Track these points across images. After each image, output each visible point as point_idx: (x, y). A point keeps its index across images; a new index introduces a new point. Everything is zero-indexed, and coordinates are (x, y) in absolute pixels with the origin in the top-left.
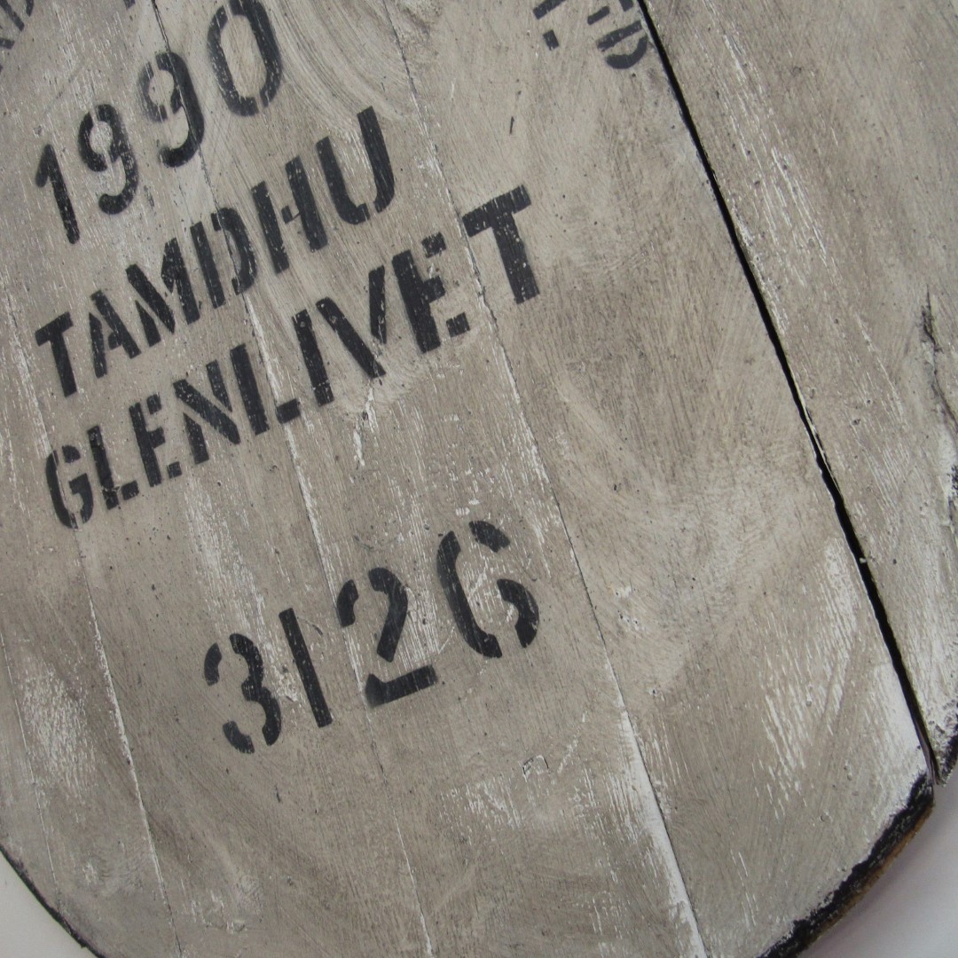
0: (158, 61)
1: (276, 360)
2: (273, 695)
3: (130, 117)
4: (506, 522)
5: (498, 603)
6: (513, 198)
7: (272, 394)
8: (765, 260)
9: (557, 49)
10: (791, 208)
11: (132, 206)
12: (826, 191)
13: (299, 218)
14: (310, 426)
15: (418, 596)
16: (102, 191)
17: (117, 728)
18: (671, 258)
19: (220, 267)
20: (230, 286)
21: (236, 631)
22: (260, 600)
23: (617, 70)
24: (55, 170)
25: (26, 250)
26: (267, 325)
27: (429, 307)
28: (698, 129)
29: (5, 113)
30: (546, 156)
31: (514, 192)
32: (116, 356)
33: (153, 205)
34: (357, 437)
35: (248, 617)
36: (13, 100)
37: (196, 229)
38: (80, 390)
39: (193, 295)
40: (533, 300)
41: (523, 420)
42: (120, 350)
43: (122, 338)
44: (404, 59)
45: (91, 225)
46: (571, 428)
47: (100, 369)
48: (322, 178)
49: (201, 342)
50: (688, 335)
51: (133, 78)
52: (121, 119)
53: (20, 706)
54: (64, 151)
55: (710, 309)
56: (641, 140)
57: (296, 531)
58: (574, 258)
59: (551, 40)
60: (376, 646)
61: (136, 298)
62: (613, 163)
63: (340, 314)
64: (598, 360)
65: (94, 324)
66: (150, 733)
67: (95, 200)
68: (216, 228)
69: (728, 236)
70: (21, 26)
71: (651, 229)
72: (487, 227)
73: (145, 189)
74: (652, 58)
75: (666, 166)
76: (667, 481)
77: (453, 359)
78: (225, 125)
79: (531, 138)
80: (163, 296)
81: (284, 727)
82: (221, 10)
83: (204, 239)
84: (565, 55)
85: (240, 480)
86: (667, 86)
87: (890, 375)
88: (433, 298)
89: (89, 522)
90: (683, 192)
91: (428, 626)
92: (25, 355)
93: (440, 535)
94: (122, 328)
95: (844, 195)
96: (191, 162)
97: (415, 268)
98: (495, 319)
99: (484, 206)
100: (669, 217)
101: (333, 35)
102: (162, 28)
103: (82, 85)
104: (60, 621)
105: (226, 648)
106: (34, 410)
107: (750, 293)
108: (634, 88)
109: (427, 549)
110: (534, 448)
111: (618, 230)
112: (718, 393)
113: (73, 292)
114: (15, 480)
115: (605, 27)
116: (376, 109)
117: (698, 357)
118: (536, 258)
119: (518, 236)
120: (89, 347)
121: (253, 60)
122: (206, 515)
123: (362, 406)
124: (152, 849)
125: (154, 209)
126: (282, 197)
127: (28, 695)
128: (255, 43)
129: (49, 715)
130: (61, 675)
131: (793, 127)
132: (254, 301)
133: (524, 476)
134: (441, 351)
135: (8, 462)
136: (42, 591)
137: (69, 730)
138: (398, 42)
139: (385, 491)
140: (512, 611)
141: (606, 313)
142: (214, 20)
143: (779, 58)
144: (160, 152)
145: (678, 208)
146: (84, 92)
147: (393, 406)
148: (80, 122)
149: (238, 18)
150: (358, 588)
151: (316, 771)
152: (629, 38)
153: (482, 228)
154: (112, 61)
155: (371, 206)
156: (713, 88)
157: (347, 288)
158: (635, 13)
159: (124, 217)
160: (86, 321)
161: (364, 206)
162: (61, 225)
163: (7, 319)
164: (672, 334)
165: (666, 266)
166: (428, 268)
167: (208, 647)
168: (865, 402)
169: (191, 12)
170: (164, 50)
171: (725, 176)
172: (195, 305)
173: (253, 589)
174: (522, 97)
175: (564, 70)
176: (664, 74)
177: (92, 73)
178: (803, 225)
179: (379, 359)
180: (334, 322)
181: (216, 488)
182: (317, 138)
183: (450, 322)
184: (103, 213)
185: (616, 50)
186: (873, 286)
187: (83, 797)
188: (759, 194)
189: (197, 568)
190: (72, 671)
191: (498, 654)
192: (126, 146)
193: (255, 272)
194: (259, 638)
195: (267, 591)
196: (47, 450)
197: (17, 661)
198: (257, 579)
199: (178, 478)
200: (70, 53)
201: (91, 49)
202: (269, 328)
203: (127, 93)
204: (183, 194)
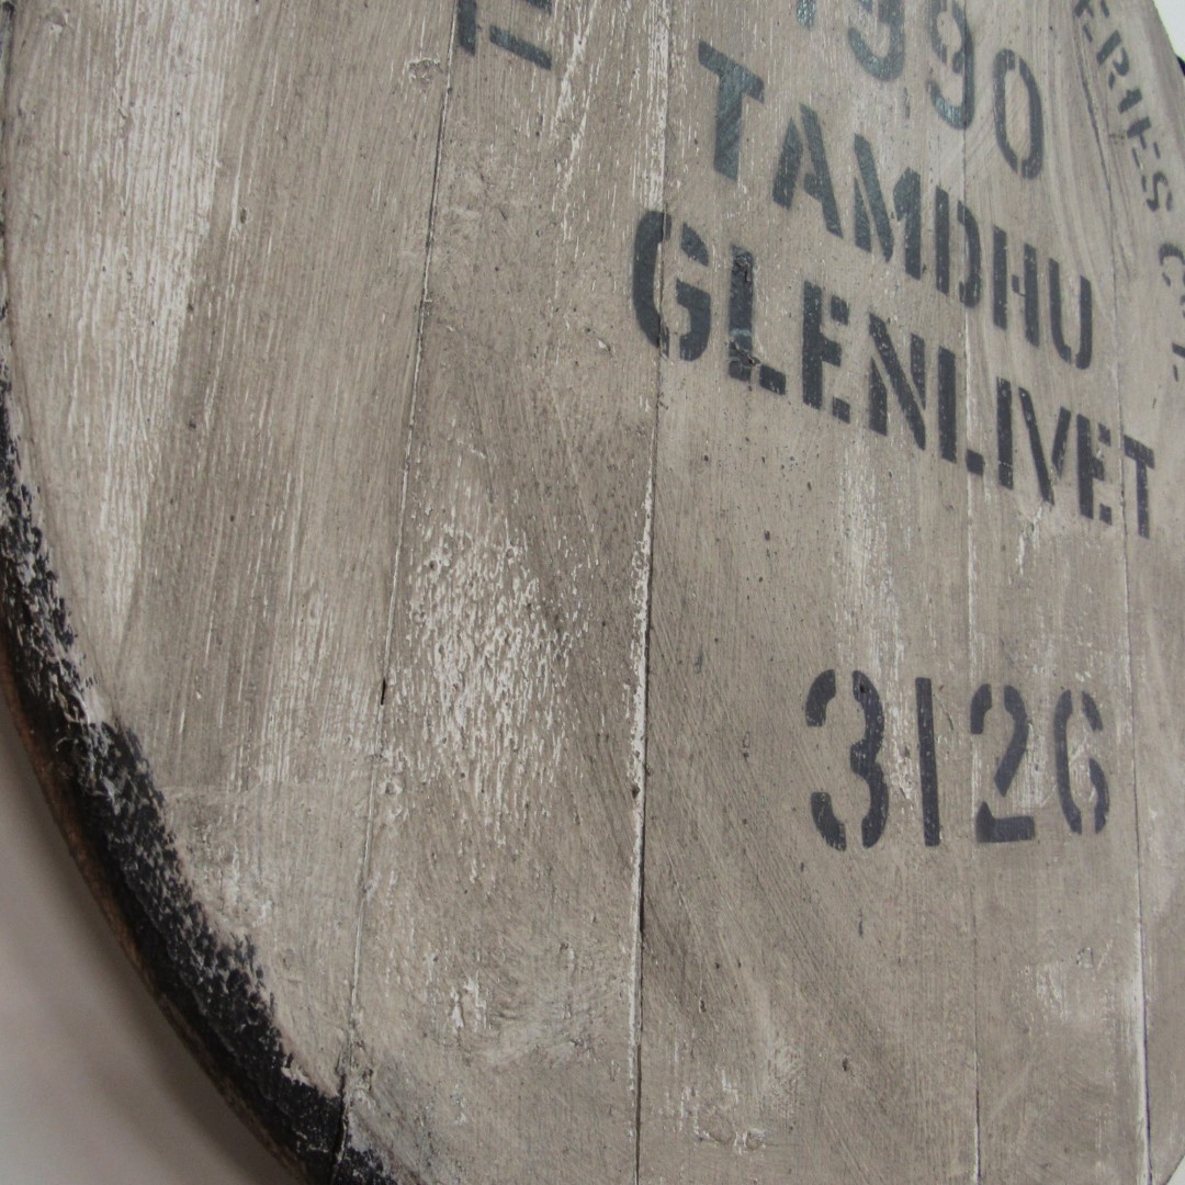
0: (954, 9)
1: (975, 401)
2: (886, 779)
3: (912, 9)
4: (1104, 706)
5: (1087, 779)
6: (1148, 453)
7: (967, 431)
9: (1177, 382)
11: (886, 87)
13: (1023, 298)
14: (988, 494)
15: (1036, 737)
16: (856, 25)
19: (953, 257)
20: (957, 287)
21: (861, 669)
22: (900, 647)
26: (976, 359)
27: (1092, 480)
31: (1149, 450)
32: (808, 207)
33: (908, 116)
34: (1022, 542)
35: (881, 660)
37: (942, 194)
38: (742, 186)
39: (919, 250)
40: (1146, 539)
41: (1126, 629)
42: (818, 205)
44: (1116, 278)
45: (831, 37)
47: (782, 193)
48: (1048, 289)
49: (914, 305)
59: (1176, 373)
60: (994, 772)
61: (856, 175)
63: (1034, 419)
65: (793, 136)
66: (692, 757)
67: (846, 23)
68: (960, 220)
72: (1134, 458)
73: (906, 91)
77: (1098, 538)
78: (989, 145)
79: (1160, 424)
81: (888, 829)
83: (946, 213)
85: (914, 491)
88: (1097, 476)
89: (691, 364)
92: (671, 45)
93: (1063, 688)
94: (828, 185)
96: (955, 133)
97: (1091, 439)
98: (1126, 534)
99: (1135, 440)
104: (574, 470)
105: (845, 685)
106: (654, 124)
110: (1130, 657)
113: (778, 69)
114: (568, 176)
116: (1093, 289)
118: (1152, 510)
120: (776, 153)
121: (1024, 128)
122: (866, 497)
123: (1031, 516)
125: (908, 122)
126: (1015, 265)
127: (439, 557)
128: (1028, 118)
129: (480, 626)
132: (971, 324)
134: (1092, 523)
136: (553, 395)
137: (517, 677)
138: (1114, 262)
140: (1094, 794)
142: (1005, 52)
144: (931, 82)
147: (1053, 539)
150: (993, 697)
153: (1132, 456)
155: (1073, 356)
157: (1044, 400)
159: (871, 84)
160: (784, 122)
161: (1069, 349)
166: (1098, 450)
167: (821, 669)
169: (990, 16)
170: (962, 8)
172: (919, 262)
173: (896, 628)
174: (1160, 390)
175: (1178, 400)
179: (1055, 488)
180: (1029, 420)
181: (887, 477)
182: (1052, 255)
183: (1103, 506)
189: (836, 554)
191: (1081, 831)
192: (900, 27)
193: (978, 299)
194: (887, 696)
195: (910, 640)
196: (654, 200)
197: (434, 476)
198: (903, 623)
199: (843, 423)
202: (976, 365)
204: (940, 147)
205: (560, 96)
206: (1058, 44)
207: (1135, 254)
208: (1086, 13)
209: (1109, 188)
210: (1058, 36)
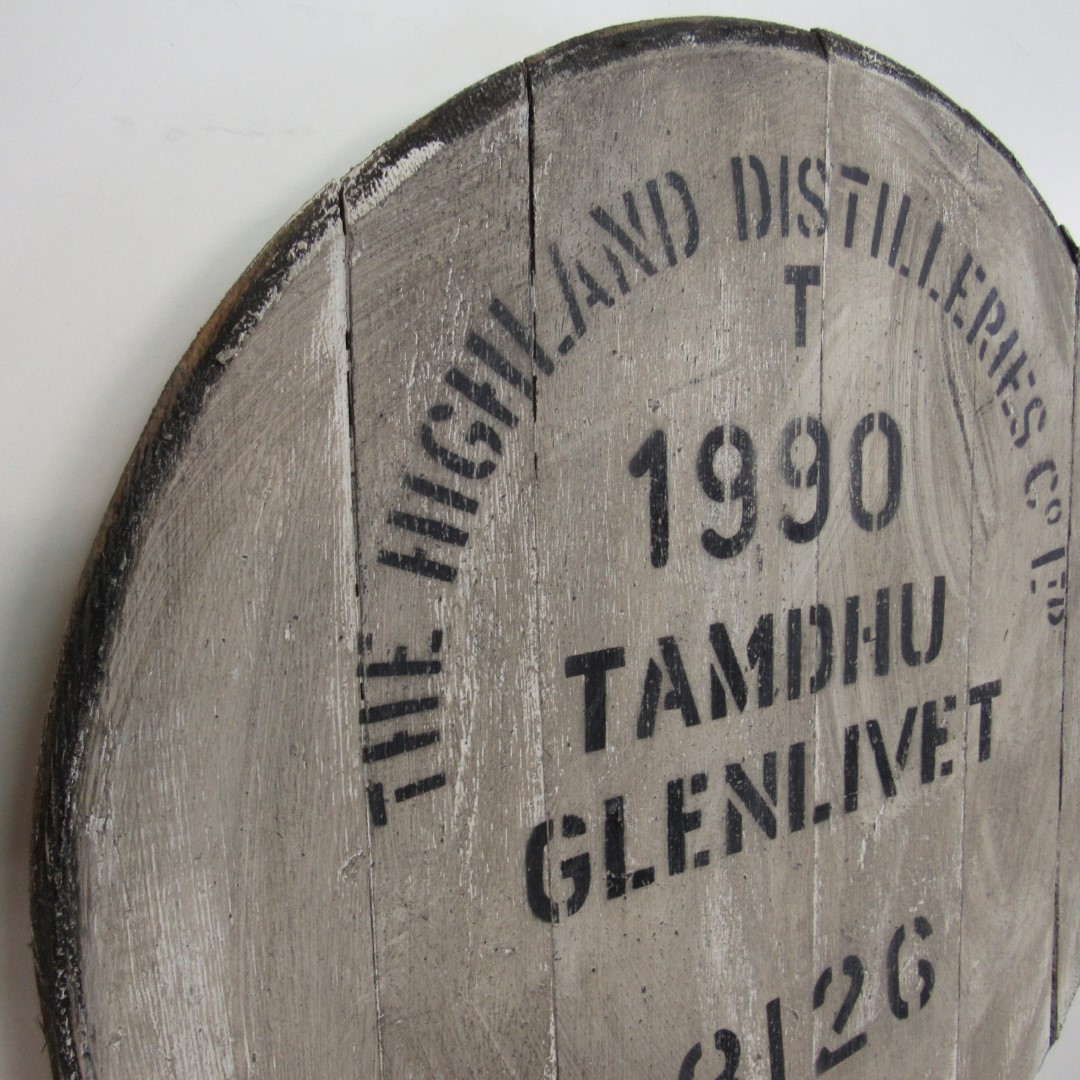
0: (809, 425)
1: (823, 764)
3: (765, 462)
4: (933, 917)
6: (995, 687)
7: (814, 796)
9: (1034, 595)
11: (738, 558)
13: (874, 642)
14: (833, 829)
15: (871, 977)
16: (709, 524)
19: (804, 662)
20: (808, 684)
21: (722, 1027)
23: (1050, 624)
24: (661, 467)
25: (586, 545)
26: (825, 729)
27: (936, 750)
28: (1065, 676)
29: (615, 352)
31: (996, 682)
32: (670, 720)
33: (761, 569)
34: (864, 844)
35: (738, 1011)
36: (631, 342)
37: (794, 614)
38: (610, 748)
40: (986, 761)
42: (677, 713)
43: (683, 700)
44: (972, 553)
45: (685, 556)
47: (645, 727)
48: (899, 615)
49: (766, 730)
51: (781, 425)
52: (755, 458)
54: (679, 450)
59: (1033, 587)
60: (833, 1022)
61: (712, 661)
63: (880, 737)
65: (653, 672)
67: (700, 531)
68: (812, 622)
70: (673, 261)
72: (979, 702)
73: (758, 548)
77: (938, 793)
78: (844, 526)
80: (743, 670)
83: (798, 627)
84: (1036, 601)
85: (766, 876)
86: (1063, 646)
88: (939, 744)
89: (577, 915)
92: (540, 683)
94: (686, 689)
96: (809, 544)
97: (936, 717)
98: (967, 770)
99: (982, 686)
101: (938, 500)
102: (822, 394)
103: (724, 390)
104: (497, 1045)
105: (708, 1046)
108: (1053, 639)
109: (886, 939)
110: (961, 866)
113: (637, 625)
115: (1053, 594)
116: (947, 580)
118: (994, 733)
119: (990, 715)
120: (638, 699)
121: (881, 481)
122: (724, 908)
123: (874, 818)
125: (761, 574)
126: (867, 618)
128: (886, 467)
132: (821, 702)
134: (933, 785)
136: (476, 1009)
138: (971, 537)
139: (872, 891)
140: (922, 983)
142: (864, 420)
144: (784, 518)
146: (723, 399)
147: (894, 822)
148: (709, 430)
149: (882, 435)
150: (833, 973)
152: (1058, 607)
153: (977, 702)
155: (923, 656)
157: (891, 716)
158: (1064, 593)
159: (724, 567)
160: (644, 667)
161: (919, 653)
162: (647, 536)
163: (525, 625)
166: (943, 720)
167: (690, 1048)
169: (848, 397)
170: (817, 417)
172: (771, 690)
173: (750, 982)
174: (1014, 618)
175: (1033, 611)
177: (739, 384)
179: (897, 783)
180: (875, 742)
181: (742, 881)
182: (906, 580)
183: (944, 765)
184: (704, 552)
185: (1053, 611)
189: (700, 964)
191: (907, 1016)
192: (752, 491)
193: (829, 676)
194: (743, 1031)
195: (761, 982)
199: (704, 868)
200: (721, 342)
201: (746, 357)
202: (826, 733)
203: (769, 434)
204: (792, 573)
205: (456, 794)
206: (923, 363)
207: (997, 509)
208: (958, 300)
209: (972, 467)
210: (923, 354)
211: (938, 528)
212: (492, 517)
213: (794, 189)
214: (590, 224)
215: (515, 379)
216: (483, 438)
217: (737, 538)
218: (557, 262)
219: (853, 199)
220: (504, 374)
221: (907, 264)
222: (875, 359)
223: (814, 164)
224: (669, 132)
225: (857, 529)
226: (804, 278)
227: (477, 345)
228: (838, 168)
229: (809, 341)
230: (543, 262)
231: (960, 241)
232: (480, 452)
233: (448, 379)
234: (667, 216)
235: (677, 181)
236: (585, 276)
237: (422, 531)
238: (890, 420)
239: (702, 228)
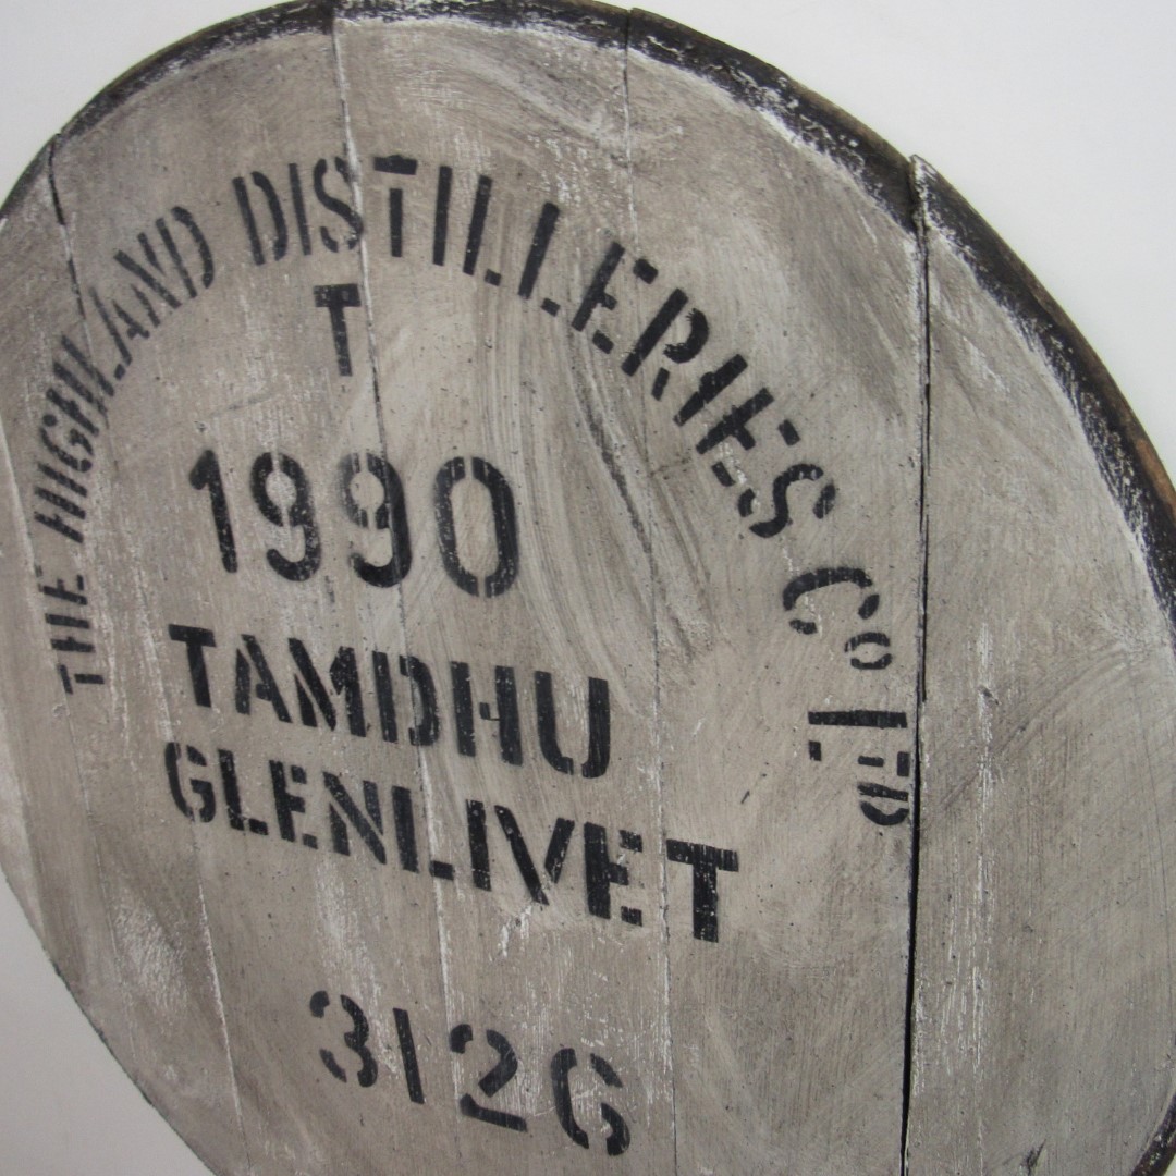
0: (369, 461)
1: (440, 823)
2: (373, 1057)
3: (322, 496)
4: (624, 1071)
5: (597, 1115)
6: (722, 856)
7: (429, 849)
8: (927, 1039)
9: (817, 763)
10: (968, 1018)
11: (307, 584)
12: (1003, 1026)
13: (497, 723)
14: (460, 894)
15: (527, 1071)
16: (272, 544)
17: (213, 993)
18: (847, 990)
19: (399, 709)
20: (406, 733)
21: (347, 994)
22: (377, 989)
23: (867, 819)
24: (217, 484)
25: (168, 539)
26: (437, 789)
27: (608, 885)
28: (919, 912)
30: (768, 845)
31: (725, 851)
32: (263, 708)
33: (333, 601)
34: (505, 933)
35: (362, 992)
36: (171, 370)
37: (380, 657)
38: (216, 709)
39: (362, 713)
40: (709, 943)
41: (666, 1018)
42: (269, 705)
43: (270, 692)
44: (657, 665)
45: (253, 569)
46: (706, 1049)
47: (243, 706)
48: (533, 705)
49: (362, 758)
50: (836, 1050)
51: (335, 459)
52: (310, 488)
53: (113, 921)
54: (231, 471)
55: (864, 1044)
56: (863, 888)
57: (425, 962)
58: (761, 937)
59: (815, 751)
60: (479, 1079)
61: (295, 672)
62: (829, 889)
63: (517, 830)
64: (751, 1020)
65: (242, 662)
66: (246, 1014)
67: (264, 550)
68: (403, 671)
69: (904, 1006)
70: (193, 293)
71: (840, 959)
72: (689, 862)
73: (327, 579)
74: (904, 831)
75: (876, 923)
76: (772, 1129)
77: (618, 936)
78: (436, 580)
79: (760, 819)
80: (328, 692)
81: (378, 1082)
82: (459, 460)
83: (386, 672)
84: (823, 772)
85: (379, 892)
86: (907, 863)
87: (985, 1168)
88: (614, 880)
89: (208, 824)
90: (881, 950)
91: (530, 1094)
92: (153, 637)
93: (561, 1045)
94: (274, 687)
95: (1016, 1038)
96: (387, 591)
97: (605, 847)
98: (669, 936)
99: (692, 844)
100: (860, 961)
101: (587, 584)
102: (382, 429)
103: (265, 416)
104: (164, 881)
105: (335, 1001)
106: (158, 692)
107: (902, 1054)
108: (876, 844)
109: (547, 1048)
110: (668, 1042)
111: (810, 942)
112: (842, 1101)
113: (221, 616)
114: (127, 738)
115: (872, 776)
116: (611, 687)
117: (837, 1069)
118: (725, 915)
119: (714, 888)
120: (232, 678)
121: (485, 540)
122: (337, 896)
123: (517, 913)
124: (235, 1089)
125: (334, 607)
126: (483, 691)
127: (122, 917)
128: (493, 524)
129: (143, 944)
130: (159, 920)
131: (1001, 966)
132: (429, 761)
133: (651, 1055)
134: (608, 923)
135: (121, 720)
136: (148, 847)
137: (163, 965)
138: (656, 644)
139: (520, 985)
140: (607, 1128)
141: (772, 992)
142: (449, 464)
143: (1018, 909)
144: (352, 556)
145: (871, 960)
146: (267, 427)
148: (256, 455)
149: (480, 485)
150: (474, 1034)
151: (401, 1125)
152: (891, 800)
153: (683, 861)
154: (310, 419)
155: (578, 766)
156: (948, 889)
157: (531, 814)
158: (906, 784)
159: (295, 588)
160: (233, 654)
161: (571, 761)
162: (216, 544)
163: (135, 589)
164: (822, 1041)
165: (840, 993)
166: (620, 856)
167: (318, 990)
168: (956, 1172)
169: (422, 436)
170: (379, 455)
171: (924, 962)
172: (363, 723)
173: (372, 976)
174: (764, 780)
175: (816, 785)
176: (909, 853)
177: (281, 412)
178: (972, 1035)
179: (546, 891)
180: (509, 832)
181: (352, 882)
182: (539, 666)
183: (625, 909)
184: (270, 569)
185: (875, 802)
186: (1004, 1109)
187: (171, 1020)
188: (947, 991)
189: (319, 928)
190: (172, 925)
191: (586, 1146)
192: (311, 521)
193: (436, 736)
194: (369, 1013)
195: (385, 986)
196: (169, 736)
197: (113, 885)
198: (378, 973)
199: (313, 850)
200: (255, 370)
201: (284, 386)
202: (440, 793)
203: (323, 467)
204: (371, 614)
205: (112, 693)
206: (539, 399)
207: (711, 618)
208: (598, 312)
209: (648, 549)
210: (538, 387)
211: (588, 617)
212: (98, 502)
213: (310, 199)
214: (116, 267)
215: (90, 399)
216: (78, 441)
217: (302, 563)
218: (98, 303)
219: (396, 197)
220: (82, 395)
221: (496, 269)
222: (456, 393)
223: (331, 165)
224: (165, 168)
225: (456, 589)
226: (338, 299)
227: (60, 371)
228: (369, 163)
229: (355, 368)
230: (88, 304)
231: (595, 224)
232: (78, 452)
233: (48, 396)
234: (180, 251)
235: (182, 214)
236: (122, 314)
237: (55, 503)
238: (490, 466)
239: (215, 258)
